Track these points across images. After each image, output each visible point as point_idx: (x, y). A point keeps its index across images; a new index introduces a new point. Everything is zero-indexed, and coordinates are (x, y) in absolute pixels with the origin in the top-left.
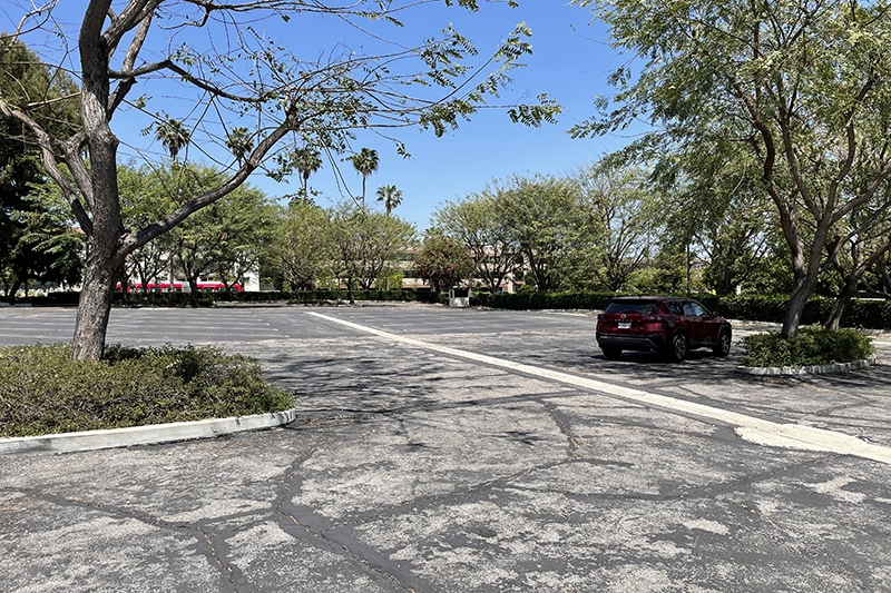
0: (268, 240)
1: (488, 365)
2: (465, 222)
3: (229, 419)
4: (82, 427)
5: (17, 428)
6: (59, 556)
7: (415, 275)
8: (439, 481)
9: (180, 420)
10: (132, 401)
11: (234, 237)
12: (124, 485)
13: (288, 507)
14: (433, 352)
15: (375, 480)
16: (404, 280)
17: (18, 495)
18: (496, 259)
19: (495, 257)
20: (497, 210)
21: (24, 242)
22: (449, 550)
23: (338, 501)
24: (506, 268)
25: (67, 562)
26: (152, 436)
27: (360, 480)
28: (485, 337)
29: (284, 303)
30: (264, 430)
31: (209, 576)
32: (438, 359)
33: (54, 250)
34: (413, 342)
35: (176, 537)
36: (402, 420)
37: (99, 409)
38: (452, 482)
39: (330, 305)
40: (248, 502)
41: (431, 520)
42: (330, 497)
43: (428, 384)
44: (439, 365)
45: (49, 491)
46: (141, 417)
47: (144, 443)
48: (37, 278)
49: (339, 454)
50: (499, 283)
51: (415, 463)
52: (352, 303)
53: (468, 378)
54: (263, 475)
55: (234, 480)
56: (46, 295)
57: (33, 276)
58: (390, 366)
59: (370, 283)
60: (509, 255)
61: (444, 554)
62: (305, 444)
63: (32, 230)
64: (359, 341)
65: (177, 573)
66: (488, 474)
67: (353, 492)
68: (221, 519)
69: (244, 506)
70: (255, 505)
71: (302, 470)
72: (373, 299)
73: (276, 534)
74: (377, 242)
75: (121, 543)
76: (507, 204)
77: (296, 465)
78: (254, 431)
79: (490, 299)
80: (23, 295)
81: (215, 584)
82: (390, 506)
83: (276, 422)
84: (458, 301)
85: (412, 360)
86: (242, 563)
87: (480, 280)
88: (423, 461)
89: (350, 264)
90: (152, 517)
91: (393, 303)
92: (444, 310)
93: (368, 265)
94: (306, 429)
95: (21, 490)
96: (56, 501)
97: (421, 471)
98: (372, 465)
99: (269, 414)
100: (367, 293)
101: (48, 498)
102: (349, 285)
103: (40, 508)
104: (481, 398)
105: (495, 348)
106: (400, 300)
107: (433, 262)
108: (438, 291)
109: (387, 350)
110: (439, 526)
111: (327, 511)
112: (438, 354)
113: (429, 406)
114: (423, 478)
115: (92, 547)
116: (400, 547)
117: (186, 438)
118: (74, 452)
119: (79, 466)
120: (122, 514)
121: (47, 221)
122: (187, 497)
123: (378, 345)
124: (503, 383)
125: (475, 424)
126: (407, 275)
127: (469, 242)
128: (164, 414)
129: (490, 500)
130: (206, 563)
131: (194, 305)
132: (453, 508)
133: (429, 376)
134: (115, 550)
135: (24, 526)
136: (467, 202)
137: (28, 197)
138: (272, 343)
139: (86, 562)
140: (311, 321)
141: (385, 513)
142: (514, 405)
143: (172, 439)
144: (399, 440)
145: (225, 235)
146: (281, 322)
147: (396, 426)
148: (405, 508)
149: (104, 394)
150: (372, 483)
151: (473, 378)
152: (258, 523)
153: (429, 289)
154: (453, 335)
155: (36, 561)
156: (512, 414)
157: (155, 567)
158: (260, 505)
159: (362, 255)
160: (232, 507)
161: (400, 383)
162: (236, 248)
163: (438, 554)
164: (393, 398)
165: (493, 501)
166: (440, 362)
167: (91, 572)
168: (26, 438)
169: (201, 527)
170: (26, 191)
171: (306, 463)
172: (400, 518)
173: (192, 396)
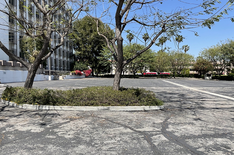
0: (152, 61)
1: (221, 97)
2: (210, 54)
3: (147, 106)
4: (115, 105)
5: (103, 105)
6: (113, 135)
7: (193, 70)
8: (209, 130)
9: (136, 106)
10: (126, 100)
11: (144, 61)
12: (125, 120)
13: (165, 131)
14: (201, 92)
15: (189, 127)
16: (190, 72)
17: (104, 119)
18: (221, 65)
19: (221, 64)
20: (222, 50)
21: (100, 64)
22: (215, 151)
23: (179, 132)
24: (224, 68)
25: (115, 136)
26: (130, 109)
27: (185, 127)
28: (218, 89)
29: (156, 78)
30: (156, 110)
31: (148, 146)
32: (203, 94)
33: (105, 65)
34: (194, 89)
35: (139, 134)
36: (194, 112)
37: (119, 101)
38: (213, 131)
39: (168, 78)
40: (155, 128)
41: (209, 141)
42: (177, 130)
43: (201, 102)
44: (204, 96)
45: (110, 119)
46: (128, 104)
47: (129, 110)
48: (102, 71)
49: (177, 119)
50: (222, 72)
51: (201, 124)
52: (174, 78)
53: (214, 101)
54: (158, 122)
55: (150, 122)
56: (104, 75)
57: (101, 71)
58: (188, 96)
59: (180, 72)
60: (226, 64)
61: (214, 152)
62: (167, 115)
63: (101, 61)
64: (178, 88)
65: (140, 143)
66: (226, 130)
67: (183, 130)
68: (148, 132)
69: (154, 129)
70: (157, 129)
71: (168, 122)
72: (180, 77)
73: (163, 138)
74: (182, 61)
75: (127, 134)
76: (225, 48)
77: (166, 120)
78: (154, 110)
79: (219, 77)
80: (99, 75)
81: (150, 148)
82: (195, 135)
83: (159, 108)
84: (208, 78)
85: (194, 94)
86: (156, 144)
87: (215, 72)
88: (203, 124)
89: (174, 67)
90: (132, 128)
91: (187, 78)
92: (203, 80)
93: (179, 68)
94: (167, 111)
95: (104, 118)
96: (112, 122)
97: (203, 127)
98: (188, 123)
99: (157, 106)
100: (179, 75)
101: (110, 121)
102: (174, 73)
103: (108, 123)
104: (220, 107)
105: (222, 92)
106: (189, 77)
107: (200, 66)
108: (201, 74)
109: (187, 91)
110: (211, 144)
111: (176, 134)
112: (203, 93)
113: (203, 108)
114: (204, 129)
115: (120, 134)
116: (199, 147)
117: (138, 110)
118: (114, 111)
119: (115, 114)
120: (126, 127)
121: (104, 59)
122: (140, 125)
123: (184, 90)
124: (227, 103)
125: (219, 115)
126: (191, 70)
127: (212, 60)
128: (133, 104)
129: (227, 138)
130: (147, 142)
131: (134, 78)
132: (215, 139)
133: (201, 100)
134: (125, 135)
135: (106, 127)
136: (211, 48)
137: (100, 54)
138: (154, 88)
139: (119, 137)
140: (164, 82)
141: (194, 137)
142: (232, 110)
143: (135, 110)
144: (194, 117)
145: (142, 61)
146: (156, 82)
147: (193, 113)
148: (199, 136)
149: (120, 98)
150: (188, 128)
151: (216, 101)
152: (158, 134)
153: (198, 74)
154: (207, 88)
155: (109, 135)
156: (232, 113)
157: (135, 141)
158: (158, 130)
159: (178, 65)
160: (151, 129)
161: (192, 101)
162: (144, 64)
163: (212, 151)
164: (191, 105)
165: (229, 139)
166: (204, 95)
167: (121, 140)
168: (105, 107)
169: (144, 133)
170: (100, 52)
171: (168, 120)
172: (198, 139)
173: (139, 100)
